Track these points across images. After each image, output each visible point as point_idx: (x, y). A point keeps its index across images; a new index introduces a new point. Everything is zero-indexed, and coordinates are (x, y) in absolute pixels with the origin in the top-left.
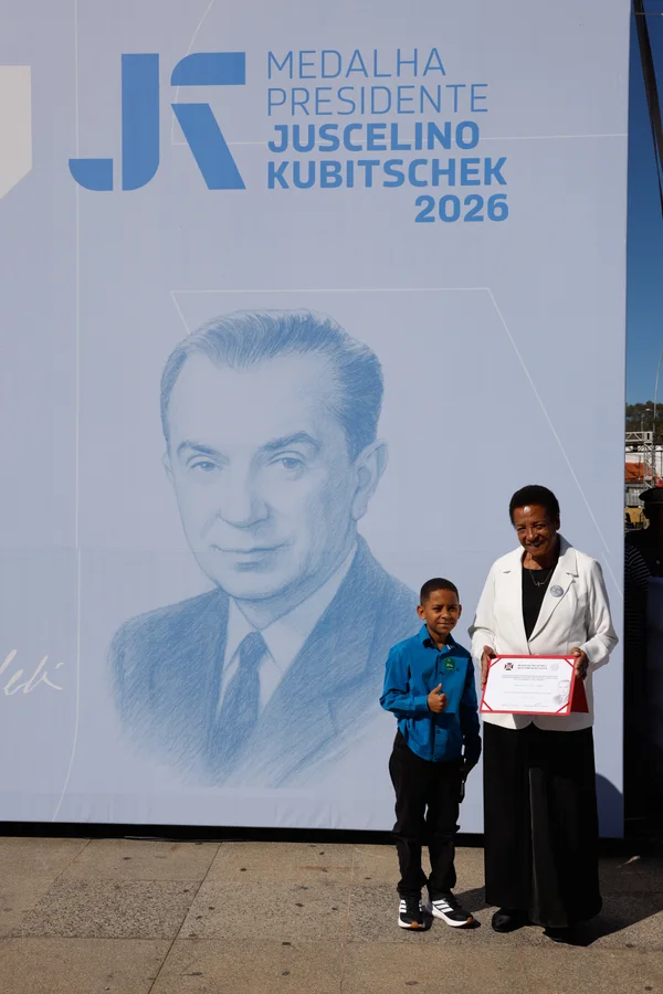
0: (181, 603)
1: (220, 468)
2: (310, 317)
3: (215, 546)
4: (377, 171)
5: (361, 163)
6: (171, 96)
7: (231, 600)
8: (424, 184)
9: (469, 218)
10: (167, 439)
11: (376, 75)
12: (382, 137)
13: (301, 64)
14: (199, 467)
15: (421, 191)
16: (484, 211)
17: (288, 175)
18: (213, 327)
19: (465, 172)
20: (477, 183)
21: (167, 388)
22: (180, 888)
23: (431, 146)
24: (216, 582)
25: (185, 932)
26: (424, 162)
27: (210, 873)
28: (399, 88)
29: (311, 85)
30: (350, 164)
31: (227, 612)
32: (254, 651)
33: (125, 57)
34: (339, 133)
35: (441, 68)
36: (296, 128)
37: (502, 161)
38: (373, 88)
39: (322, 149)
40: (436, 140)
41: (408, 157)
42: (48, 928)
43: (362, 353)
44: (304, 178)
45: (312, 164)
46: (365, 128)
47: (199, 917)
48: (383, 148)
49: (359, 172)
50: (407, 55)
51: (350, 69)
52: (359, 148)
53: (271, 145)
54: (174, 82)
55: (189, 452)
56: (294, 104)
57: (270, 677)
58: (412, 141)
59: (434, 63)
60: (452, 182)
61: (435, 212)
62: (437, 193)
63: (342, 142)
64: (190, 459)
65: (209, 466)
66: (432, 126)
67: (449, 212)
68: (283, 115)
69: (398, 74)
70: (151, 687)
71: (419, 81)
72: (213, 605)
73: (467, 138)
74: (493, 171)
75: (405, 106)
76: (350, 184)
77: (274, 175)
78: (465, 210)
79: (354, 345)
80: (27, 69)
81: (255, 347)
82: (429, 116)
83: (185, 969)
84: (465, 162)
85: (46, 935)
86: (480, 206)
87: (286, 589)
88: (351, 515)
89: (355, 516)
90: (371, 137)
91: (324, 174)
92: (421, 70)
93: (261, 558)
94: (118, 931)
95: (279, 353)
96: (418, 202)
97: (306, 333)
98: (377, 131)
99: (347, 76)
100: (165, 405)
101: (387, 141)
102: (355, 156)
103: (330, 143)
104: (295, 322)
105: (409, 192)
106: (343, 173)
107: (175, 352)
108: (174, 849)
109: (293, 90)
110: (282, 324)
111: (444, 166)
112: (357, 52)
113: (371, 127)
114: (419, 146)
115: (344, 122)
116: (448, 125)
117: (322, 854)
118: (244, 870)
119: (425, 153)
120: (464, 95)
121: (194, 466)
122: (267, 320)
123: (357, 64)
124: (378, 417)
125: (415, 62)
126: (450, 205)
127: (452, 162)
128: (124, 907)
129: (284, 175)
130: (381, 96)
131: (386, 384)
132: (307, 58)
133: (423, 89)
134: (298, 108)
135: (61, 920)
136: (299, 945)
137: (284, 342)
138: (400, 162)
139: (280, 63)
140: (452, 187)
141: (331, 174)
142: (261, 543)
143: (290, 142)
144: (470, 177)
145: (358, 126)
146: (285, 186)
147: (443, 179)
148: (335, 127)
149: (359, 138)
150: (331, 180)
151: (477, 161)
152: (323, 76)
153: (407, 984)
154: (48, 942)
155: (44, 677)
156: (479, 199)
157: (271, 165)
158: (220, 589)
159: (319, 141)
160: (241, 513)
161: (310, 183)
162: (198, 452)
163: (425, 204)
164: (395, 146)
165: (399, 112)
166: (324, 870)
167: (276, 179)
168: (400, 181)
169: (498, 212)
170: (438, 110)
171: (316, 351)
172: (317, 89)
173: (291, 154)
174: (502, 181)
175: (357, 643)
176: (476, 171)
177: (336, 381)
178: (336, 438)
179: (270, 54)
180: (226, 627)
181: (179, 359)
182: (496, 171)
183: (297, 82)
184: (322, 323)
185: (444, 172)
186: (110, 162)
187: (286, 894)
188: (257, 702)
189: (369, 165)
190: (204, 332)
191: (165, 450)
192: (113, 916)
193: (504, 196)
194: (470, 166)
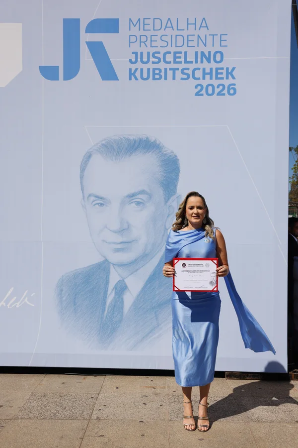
0: (88, 267)
1: (106, 205)
2: (147, 138)
3: (104, 241)
4: (178, 73)
5: (170, 69)
6: (85, 37)
7: (111, 265)
8: (199, 79)
9: (219, 94)
10: (83, 193)
11: (177, 30)
12: (180, 57)
13: (144, 24)
14: (97, 205)
15: (198, 82)
16: (225, 91)
17: (138, 74)
18: (104, 142)
19: (217, 73)
20: (223, 78)
21: (83, 170)
22: (89, 396)
23: (202, 62)
24: (104, 257)
25: (94, 416)
26: (199, 69)
27: (102, 390)
28: (188, 35)
29: (148, 34)
30: (166, 70)
31: (109, 270)
32: (121, 288)
33: (65, 20)
34: (161, 56)
35: (207, 27)
36: (142, 53)
37: (234, 69)
38: (176, 36)
39: (153, 63)
40: (204, 59)
41: (192, 67)
42: (30, 415)
43: (171, 154)
44: (145, 76)
45: (149, 70)
46: (172, 53)
47: (100, 410)
48: (180, 62)
49: (170, 73)
50: (192, 21)
51: (166, 27)
52: (170, 63)
53: (130, 61)
54: (87, 31)
55: (92, 198)
56: (141, 42)
57: (128, 300)
58: (193, 59)
59: (204, 24)
60: (211, 78)
61: (204, 92)
62: (204, 83)
63: (162, 59)
64: (93, 202)
65: (102, 205)
66: (203, 53)
67: (210, 91)
68: (136, 47)
69: (188, 30)
70: (75, 305)
71: (196, 33)
72: (103, 267)
73: (218, 59)
74: (230, 73)
75: (190, 44)
76: (166, 79)
77: (132, 74)
78: (217, 90)
79: (167, 151)
80: (21, 24)
81: (123, 151)
82: (201, 48)
83: (96, 434)
84: (217, 69)
85: (30, 418)
86: (224, 89)
87: (136, 260)
88: (165, 228)
89: (167, 227)
90: (175, 57)
91: (154, 74)
92: (198, 27)
93: (125, 246)
94: (63, 416)
95: (134, 154)
96: (196, 87)
97: (145, 145)
98: (178, 55)
99: (165, 30)
100: (82, 177)
101: (182, 59)
102: (168, 66)
103: (157, 60)
104: (140, 140)
105: (192, 82)
106: (163, 74)
107: (87, 153)
108: (84, 379)
109: (140, 36)
110: (135, 141)
111: (208, 71)
112: (169, 19)
113: (175, 53)
114: (196, 62)
115: (163, 51)
116: (210, 53)
117: (152, 380)
118: (117, 388)
119: (199, 65)
120: (217, 39)
121: (94, 205)
122: (128, 140)
123: (169, 25)
124: (177, 183)
125: (195, 24)
126: (210, 88)
127: (211, 69)
128: (65, 405)
129: (136, 74)
130: (180, 39)
131: (181, 169)
132: (146, 21)
133: (198, 36)
134: (142, 44)
135: (36, 411)
136: (148, 422)
137: (136, 149)
138: (188, 69)
139: (135, 24)
140: (211, 80)
141: (157, 74)
142: (124, 239)
143: (139, 60)
144: (219, 76)
145: (170, 53)
146: (136, 79)
147: (208, 77)
148: (159, 53)
149: (170, 58)
150: (157, 77)
151: (223, 69)
152: (154, 30)
153: (199, 440)
154: (31, 421)
155: (26, 300)
156: (224, 86)
157: (130, 70)
158: (106, 260)
159: (152, 59)
160: (116, 226)
161: (148, 78)
162: (97, 199)
163: (199, 88)
164: (186, 62)
165: (188, 46)
166: (154, 388)
167: (132, 76)
168: (188, 78)
169: (232, 91)
170: (205, 45)
171: (150, 153)
172: (151, 36)
173: (139, 65)
174: (234, 78)
175: (168, 284)
176: (222, 73)
177: (159, 167)
178: (159, 193)
179: (130, 19)
180: (109, 278)
181: (88, 157)
182: (231, 74)
183: (142, 32)
184: (153, 141)
185: (208, 74)
186: (57, 68)
187: (138, 399)
188: (122, 312)
189: (174, 70)
190: (100, 145)
191: (82, 197)
192: (60, 409)
193: (235, 85)
194: (219, 71)
